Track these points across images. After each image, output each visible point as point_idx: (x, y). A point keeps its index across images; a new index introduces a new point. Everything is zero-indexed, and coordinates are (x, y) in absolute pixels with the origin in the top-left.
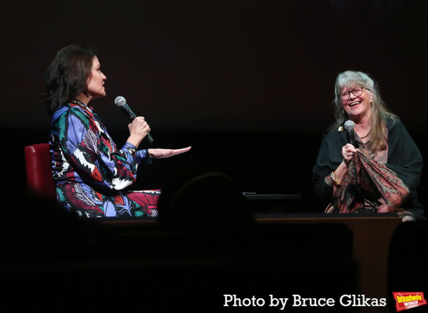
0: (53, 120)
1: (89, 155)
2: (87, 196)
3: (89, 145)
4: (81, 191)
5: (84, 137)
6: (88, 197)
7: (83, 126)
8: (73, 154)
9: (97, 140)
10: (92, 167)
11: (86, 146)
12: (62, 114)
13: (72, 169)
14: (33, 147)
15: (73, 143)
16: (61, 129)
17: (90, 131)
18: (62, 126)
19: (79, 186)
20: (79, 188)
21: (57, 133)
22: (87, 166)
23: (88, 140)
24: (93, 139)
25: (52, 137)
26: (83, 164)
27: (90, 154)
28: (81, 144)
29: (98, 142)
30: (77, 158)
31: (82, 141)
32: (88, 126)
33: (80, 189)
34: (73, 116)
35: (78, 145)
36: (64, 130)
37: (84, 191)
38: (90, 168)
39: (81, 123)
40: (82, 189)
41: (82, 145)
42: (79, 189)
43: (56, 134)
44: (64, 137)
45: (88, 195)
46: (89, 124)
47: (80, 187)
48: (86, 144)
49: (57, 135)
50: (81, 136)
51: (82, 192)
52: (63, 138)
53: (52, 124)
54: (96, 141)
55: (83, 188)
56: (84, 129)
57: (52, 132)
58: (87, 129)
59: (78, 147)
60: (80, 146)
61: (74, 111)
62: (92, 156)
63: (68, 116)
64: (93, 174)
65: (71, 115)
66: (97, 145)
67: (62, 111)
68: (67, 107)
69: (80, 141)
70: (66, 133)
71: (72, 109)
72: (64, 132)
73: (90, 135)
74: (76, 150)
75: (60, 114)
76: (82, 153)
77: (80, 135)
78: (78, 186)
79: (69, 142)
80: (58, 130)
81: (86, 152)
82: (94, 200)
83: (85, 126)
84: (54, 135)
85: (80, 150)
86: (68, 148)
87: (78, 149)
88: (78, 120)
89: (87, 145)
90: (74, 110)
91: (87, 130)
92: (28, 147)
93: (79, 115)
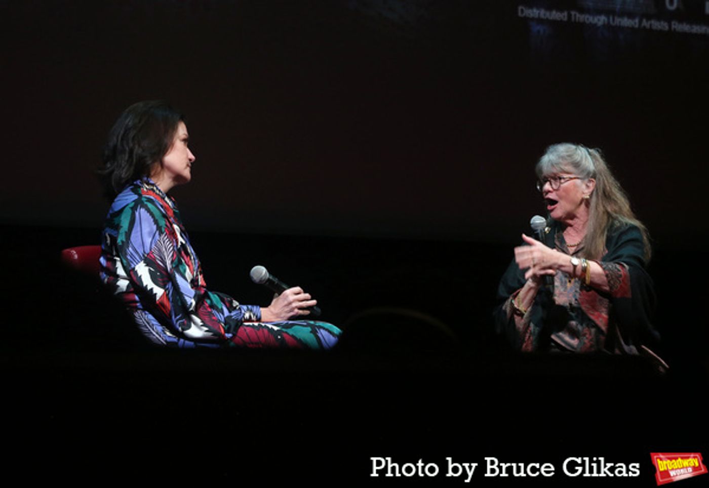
0: (111, 212)
1: (158, 274)
2: (153, 329)
3: (159, 258)
4: (145, 322)
5: (153, 246)
6: (155, 331)
7: (155, 227)
8: (134, 268)
9: (172, 252)
10: (159, 292)
11: (155, 259)
12: (127, 205)
13: (132, 289)
14: (75, 251)
15: (137, 252)
16: (121, 227)
17: (164, 237)
18: (125, 223)
19: (142, 315)
20: (141, 317)
21: (116, 232)
22: (152, 289)
23: (160, 250)
24: (166, 250)
25: (106, 237)
26: (146, 286)
27: (159, 272)
28: (148, 255)
29: (173, 256)
30: (139, 275)
31: (151, 250)
32: (163, 230)
33: (143, 319)
34: (143, 210)
35: (144, 255)
36: (127, 230)
37: (149, 321)
38: (156, 294)
39: (153, 223)
40: (146, 319)
41: (149, 257)
42: (141, 319)
43: (114, 233)
44: (124, 240)
45: (156, 328)
46: (165, 226)
47: (143, 317)
48: (156, 256)
49: (115, 236)
50: (150, 243)
51: (146, 324)
52: (122, 242)
53: (109, 216)
54: (171, 254)
55: (147, 317)
56: (156, 232)
57: (107, 229)
58: (161, 233)
59: (143, 258)
60: (146, 258)
61: (146, 203)
62: (162, 276)
63: (136, 210)
64: (157, 302)
65: (140, 208)
66: (171, 259)
67: (127, 199)
68: (136, 194)
69: (147, 250)
70: (128, 234)
71: (144, 199)
72: (126, 232)
73: (162, 243)
74: (139, 262)
75: (124, 205)
76: (147, 268)
77: (148, 240)
78: (140, 315)
79: (130, 249)
80: (117, 227)
81: (154, 269)
82: (165, 335)
83: (159, 228)
84: (109, 235)
85: (145, 264)
86: (129, 258)
87: (142, 262)
88: (150, 217)
89: (158, 257)
90: (146, 201)
91: (160, 235)
92: (68, 250)
93: (152, 210)
